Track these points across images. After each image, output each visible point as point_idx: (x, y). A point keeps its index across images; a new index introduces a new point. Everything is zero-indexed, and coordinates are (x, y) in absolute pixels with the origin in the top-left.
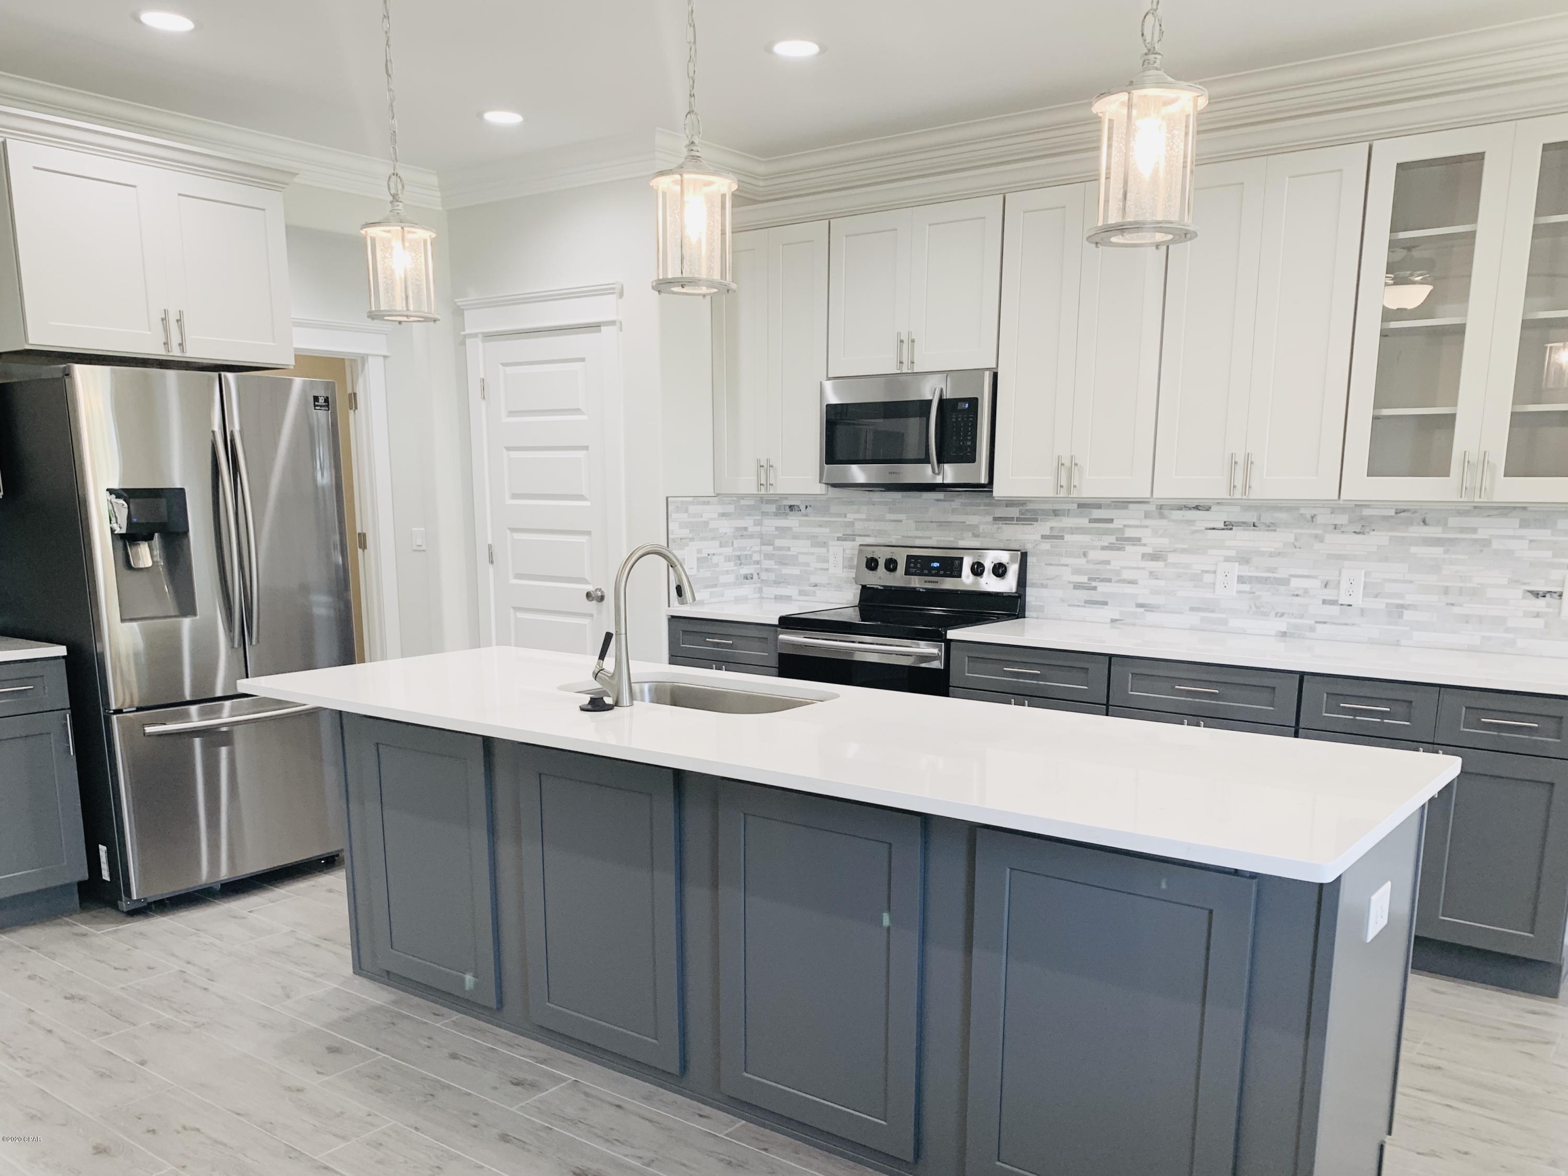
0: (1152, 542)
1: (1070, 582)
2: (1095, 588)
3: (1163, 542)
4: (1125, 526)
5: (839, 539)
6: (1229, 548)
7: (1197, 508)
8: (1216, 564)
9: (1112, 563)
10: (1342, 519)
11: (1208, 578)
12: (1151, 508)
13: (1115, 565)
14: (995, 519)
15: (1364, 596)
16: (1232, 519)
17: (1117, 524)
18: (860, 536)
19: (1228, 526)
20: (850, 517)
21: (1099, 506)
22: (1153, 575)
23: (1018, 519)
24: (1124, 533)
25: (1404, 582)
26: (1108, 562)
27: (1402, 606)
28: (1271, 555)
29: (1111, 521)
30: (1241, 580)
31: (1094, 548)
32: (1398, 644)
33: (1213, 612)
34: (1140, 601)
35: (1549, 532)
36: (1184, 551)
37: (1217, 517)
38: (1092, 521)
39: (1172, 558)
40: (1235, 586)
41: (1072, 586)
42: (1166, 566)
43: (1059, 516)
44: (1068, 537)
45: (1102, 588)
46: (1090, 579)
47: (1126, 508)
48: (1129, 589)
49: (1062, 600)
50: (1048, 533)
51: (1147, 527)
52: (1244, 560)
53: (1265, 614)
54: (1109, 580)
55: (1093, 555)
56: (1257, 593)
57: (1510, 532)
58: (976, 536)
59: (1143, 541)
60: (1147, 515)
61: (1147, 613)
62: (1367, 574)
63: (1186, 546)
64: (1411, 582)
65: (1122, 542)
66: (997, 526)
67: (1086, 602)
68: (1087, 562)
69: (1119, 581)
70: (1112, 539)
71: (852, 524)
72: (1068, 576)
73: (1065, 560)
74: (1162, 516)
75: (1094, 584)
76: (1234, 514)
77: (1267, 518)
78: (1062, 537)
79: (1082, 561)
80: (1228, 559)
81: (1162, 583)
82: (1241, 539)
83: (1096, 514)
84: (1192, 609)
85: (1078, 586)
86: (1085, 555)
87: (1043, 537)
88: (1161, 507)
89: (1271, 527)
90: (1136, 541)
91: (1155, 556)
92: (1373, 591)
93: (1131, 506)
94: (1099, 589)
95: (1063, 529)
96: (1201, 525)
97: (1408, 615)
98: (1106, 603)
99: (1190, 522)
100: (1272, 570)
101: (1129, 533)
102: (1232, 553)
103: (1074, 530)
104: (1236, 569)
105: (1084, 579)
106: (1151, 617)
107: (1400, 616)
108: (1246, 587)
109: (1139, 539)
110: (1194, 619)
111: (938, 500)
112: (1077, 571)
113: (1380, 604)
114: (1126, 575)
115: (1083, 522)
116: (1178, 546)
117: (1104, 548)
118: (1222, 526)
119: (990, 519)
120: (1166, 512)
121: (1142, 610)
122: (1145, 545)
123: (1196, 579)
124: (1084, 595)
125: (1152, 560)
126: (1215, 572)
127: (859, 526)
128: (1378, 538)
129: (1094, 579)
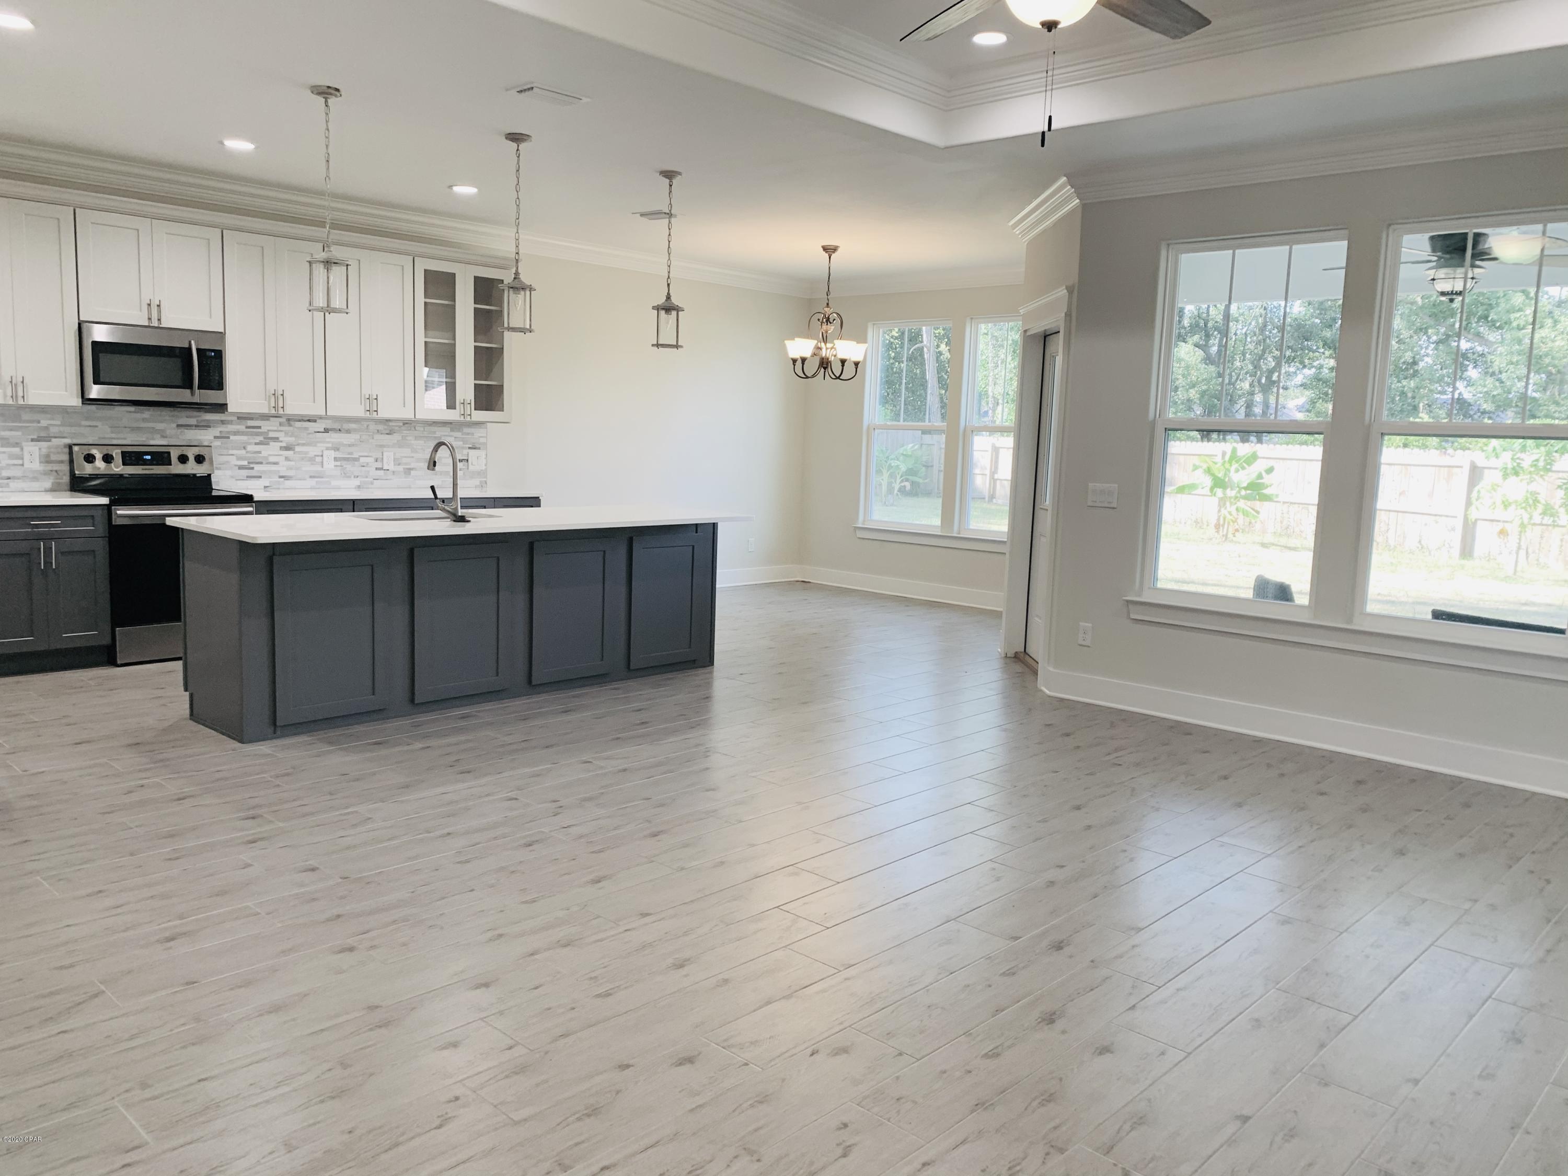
0: (286, 440)
1: (236, 465)
2: (253, 468)
3: (291, 440)
4: (268, 430)
5: (32, 440)
6: (328, 442)
7: (309, 421)
8: (322, 451)
9: (262, 453)
10: (381, 427)
11: (318, 459)
12: (283, 420)
13: (264, 454)
14: (178, 426)
15: (394, 465)
16: (328, 427)
17: (264, 429)
18: (55, 437)
19: (326, 431)
20: (44, 423)
21: (252, 419)
22: (287, 459)
23: (196, 426)
24: (268, 434)
25: (410, 457)
26: (260, 452)
27: (410, 469)
28: (350, 446)
29: (260, 427)
30: (336, 459)
31: (250, 444)
32: (410, 487)
33: (322, 478)
34: (281, 475)
35: (460, 434)
36: (303, 445)
37: (320, 426)
38: (248, 427)
39: (297, 449)
40: (333, 463)
41: (237, 467)
42: (294, 453)
43: (225, 424)
44: (232, 437)
45: (257, 467)
46: (249, 463)
47: (268, 420)
48: (274, 468)
49: (232, 477)
50: (218, 435)
51: (281, 431)
52: (337, 449)
53: (349, 477)
54: (261, 463)
55: (250, 448)
56: (344, 466)
57: (447, 434)
58: (163, 437)
59: (281, 439)
60: (281, 424)
61: (286, 481)
62: (394, 454)
63: (304, 442)
64: (413, 457)
65: (268, 440)
66: (180, 430)
67: (247, 477)
68: (247, 452)
69: (267, 463)
70: (261, 438)
71: (47, 428)
72: (234, 461)
73: (231, 452)
74: (290, 425)
75: (252, 466)
76: (328, 424)
77: (346, 426)
78: (228, 438)
79: (243, 452)
80: (327, 449)
81: (292, 463)
82: (334, 437)
83: (250, 423)
84: (311, 477)
85: (241, 468)
86: (244, 448)
87: (215, 437)
88: (289, 420)
89: (348, 431)
90: (276, 439)
91: (287, 448)
92: (397, 462)
93: (271, 419)
94: (255, 468)
95: (228, 432)
96: (311, 430)
97: (412, 472)
98: (260, 477)
99: (306, 429)
100: (351, 453)
101: (271, 435)
102: (330, 445)
103: (236, 433)
104: (333, 454)
105: (245, 463)
106: (288, 483)
107: (410, 474)
108: (338, 463)
109: (277, 438)
110: (313, 482)
111: (130, 412)
112: (239, 458)
113: (401, 468)
114: (272, 459)
115: (242, 428)
116: (300, 442)
117: (256, 444)
118: (323, 430)
119: (174, 425)
120: (292, 423)
121: (283, 479)
122: (281, 442)
123: (312, 460)
124: (245, 473)
125: (286, 450)
126: (322, 456)
127: (54, 430)
128: (396, 437)
129: (252, 463)
